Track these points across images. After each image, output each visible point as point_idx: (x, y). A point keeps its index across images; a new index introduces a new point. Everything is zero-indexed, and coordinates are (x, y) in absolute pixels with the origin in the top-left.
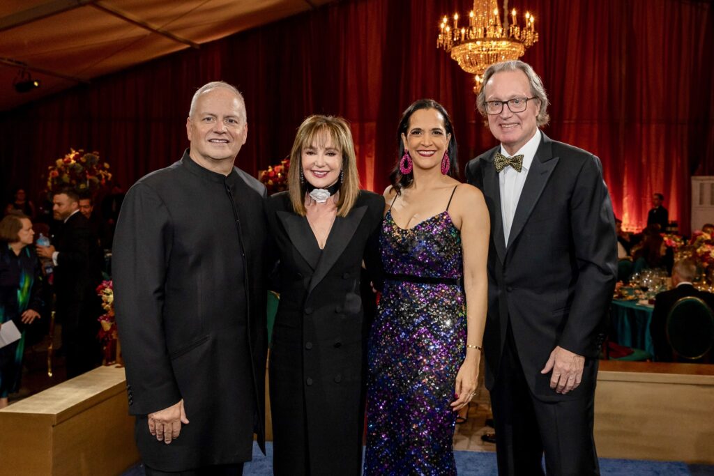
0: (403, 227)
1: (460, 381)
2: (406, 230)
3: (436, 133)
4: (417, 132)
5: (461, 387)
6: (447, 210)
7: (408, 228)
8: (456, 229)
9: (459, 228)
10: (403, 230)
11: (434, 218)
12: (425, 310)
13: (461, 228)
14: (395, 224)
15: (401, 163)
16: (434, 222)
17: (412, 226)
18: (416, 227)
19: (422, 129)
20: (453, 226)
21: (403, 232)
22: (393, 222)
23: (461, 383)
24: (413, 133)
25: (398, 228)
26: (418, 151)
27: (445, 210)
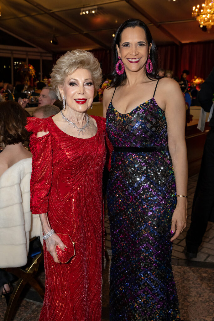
0: (122, 112)
1: (175, 221)
2: (125, 115)
3: (141, 45)
4: (127, 45)
5: (176, 226)
6: (154, 97)
7: (126, 113)
8: (162, 110)
9: (163, 109)
10: (123, 115)
11: (145, 103)
12: (145, 172)
13: (165, 109)
14: (116, 111)
15: (117, 66)
16: (145, 106)
17: (129, 111)
18: (132, 111)
19: (130, 43)
20: (159, 108)
21: (123, 116)
22: (115, 110)
23: (176, 222)
24: (124, 46)
25: (120, 114)
26: (128, 59)
27: (152, 97)
